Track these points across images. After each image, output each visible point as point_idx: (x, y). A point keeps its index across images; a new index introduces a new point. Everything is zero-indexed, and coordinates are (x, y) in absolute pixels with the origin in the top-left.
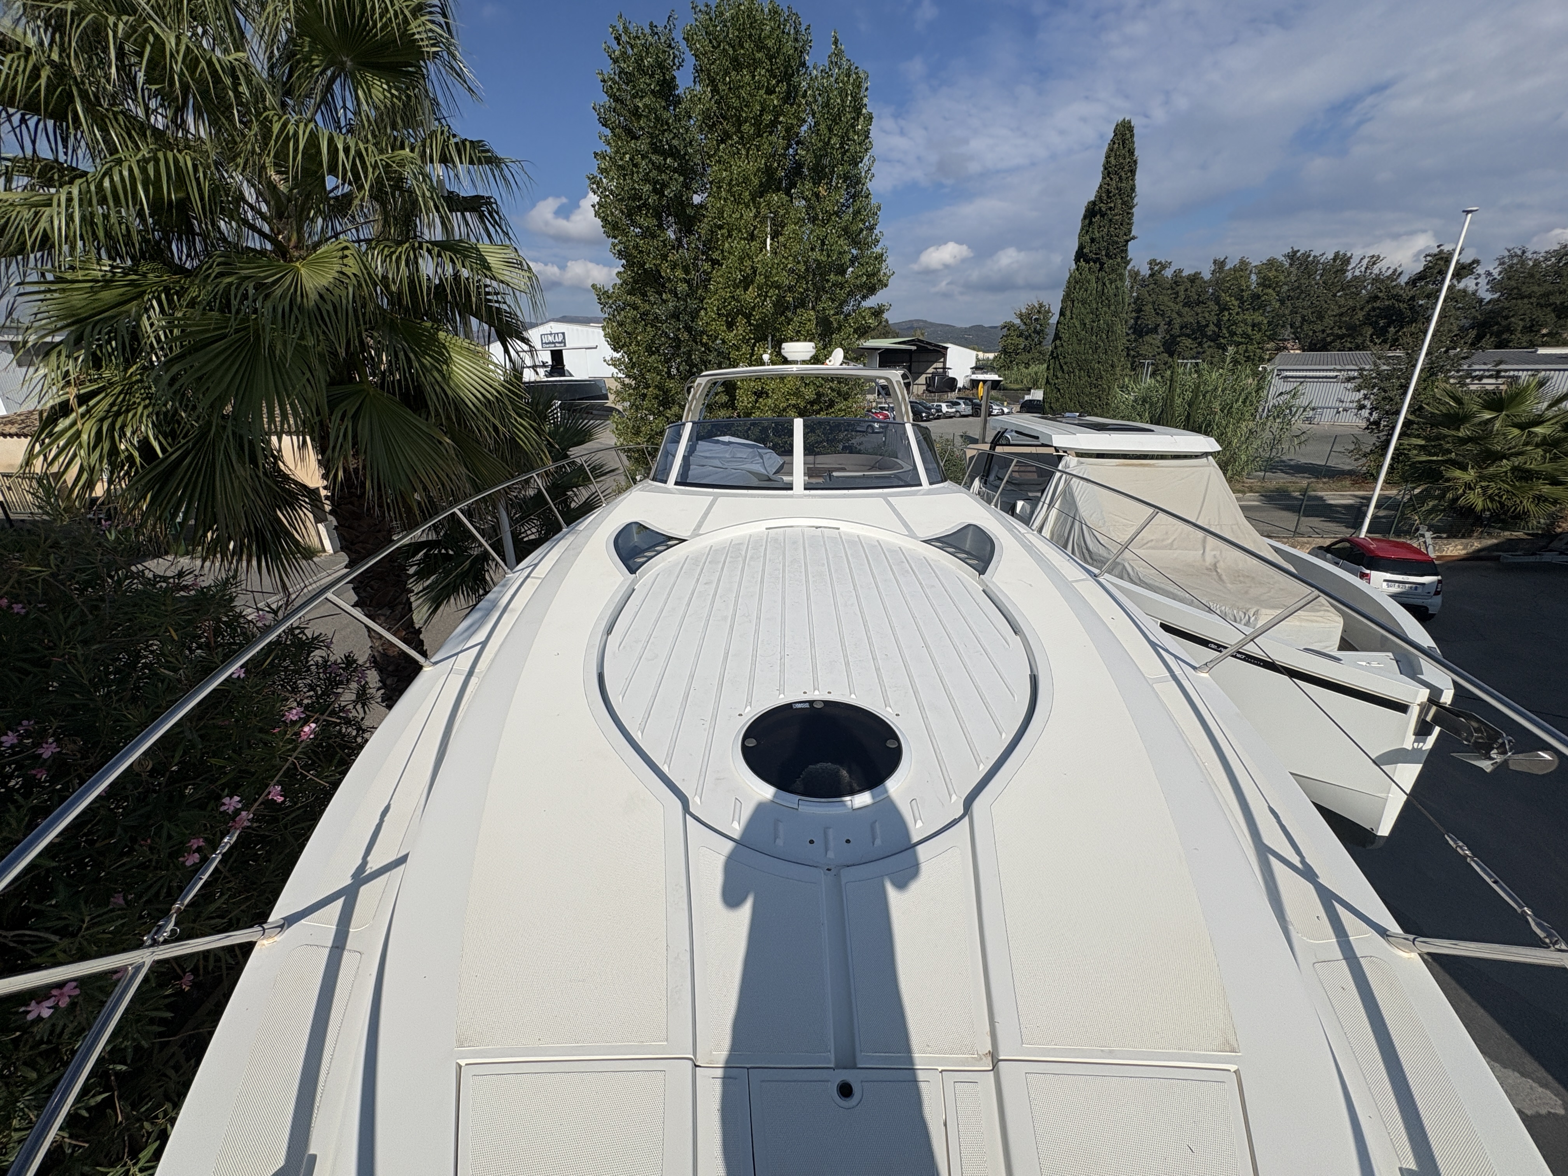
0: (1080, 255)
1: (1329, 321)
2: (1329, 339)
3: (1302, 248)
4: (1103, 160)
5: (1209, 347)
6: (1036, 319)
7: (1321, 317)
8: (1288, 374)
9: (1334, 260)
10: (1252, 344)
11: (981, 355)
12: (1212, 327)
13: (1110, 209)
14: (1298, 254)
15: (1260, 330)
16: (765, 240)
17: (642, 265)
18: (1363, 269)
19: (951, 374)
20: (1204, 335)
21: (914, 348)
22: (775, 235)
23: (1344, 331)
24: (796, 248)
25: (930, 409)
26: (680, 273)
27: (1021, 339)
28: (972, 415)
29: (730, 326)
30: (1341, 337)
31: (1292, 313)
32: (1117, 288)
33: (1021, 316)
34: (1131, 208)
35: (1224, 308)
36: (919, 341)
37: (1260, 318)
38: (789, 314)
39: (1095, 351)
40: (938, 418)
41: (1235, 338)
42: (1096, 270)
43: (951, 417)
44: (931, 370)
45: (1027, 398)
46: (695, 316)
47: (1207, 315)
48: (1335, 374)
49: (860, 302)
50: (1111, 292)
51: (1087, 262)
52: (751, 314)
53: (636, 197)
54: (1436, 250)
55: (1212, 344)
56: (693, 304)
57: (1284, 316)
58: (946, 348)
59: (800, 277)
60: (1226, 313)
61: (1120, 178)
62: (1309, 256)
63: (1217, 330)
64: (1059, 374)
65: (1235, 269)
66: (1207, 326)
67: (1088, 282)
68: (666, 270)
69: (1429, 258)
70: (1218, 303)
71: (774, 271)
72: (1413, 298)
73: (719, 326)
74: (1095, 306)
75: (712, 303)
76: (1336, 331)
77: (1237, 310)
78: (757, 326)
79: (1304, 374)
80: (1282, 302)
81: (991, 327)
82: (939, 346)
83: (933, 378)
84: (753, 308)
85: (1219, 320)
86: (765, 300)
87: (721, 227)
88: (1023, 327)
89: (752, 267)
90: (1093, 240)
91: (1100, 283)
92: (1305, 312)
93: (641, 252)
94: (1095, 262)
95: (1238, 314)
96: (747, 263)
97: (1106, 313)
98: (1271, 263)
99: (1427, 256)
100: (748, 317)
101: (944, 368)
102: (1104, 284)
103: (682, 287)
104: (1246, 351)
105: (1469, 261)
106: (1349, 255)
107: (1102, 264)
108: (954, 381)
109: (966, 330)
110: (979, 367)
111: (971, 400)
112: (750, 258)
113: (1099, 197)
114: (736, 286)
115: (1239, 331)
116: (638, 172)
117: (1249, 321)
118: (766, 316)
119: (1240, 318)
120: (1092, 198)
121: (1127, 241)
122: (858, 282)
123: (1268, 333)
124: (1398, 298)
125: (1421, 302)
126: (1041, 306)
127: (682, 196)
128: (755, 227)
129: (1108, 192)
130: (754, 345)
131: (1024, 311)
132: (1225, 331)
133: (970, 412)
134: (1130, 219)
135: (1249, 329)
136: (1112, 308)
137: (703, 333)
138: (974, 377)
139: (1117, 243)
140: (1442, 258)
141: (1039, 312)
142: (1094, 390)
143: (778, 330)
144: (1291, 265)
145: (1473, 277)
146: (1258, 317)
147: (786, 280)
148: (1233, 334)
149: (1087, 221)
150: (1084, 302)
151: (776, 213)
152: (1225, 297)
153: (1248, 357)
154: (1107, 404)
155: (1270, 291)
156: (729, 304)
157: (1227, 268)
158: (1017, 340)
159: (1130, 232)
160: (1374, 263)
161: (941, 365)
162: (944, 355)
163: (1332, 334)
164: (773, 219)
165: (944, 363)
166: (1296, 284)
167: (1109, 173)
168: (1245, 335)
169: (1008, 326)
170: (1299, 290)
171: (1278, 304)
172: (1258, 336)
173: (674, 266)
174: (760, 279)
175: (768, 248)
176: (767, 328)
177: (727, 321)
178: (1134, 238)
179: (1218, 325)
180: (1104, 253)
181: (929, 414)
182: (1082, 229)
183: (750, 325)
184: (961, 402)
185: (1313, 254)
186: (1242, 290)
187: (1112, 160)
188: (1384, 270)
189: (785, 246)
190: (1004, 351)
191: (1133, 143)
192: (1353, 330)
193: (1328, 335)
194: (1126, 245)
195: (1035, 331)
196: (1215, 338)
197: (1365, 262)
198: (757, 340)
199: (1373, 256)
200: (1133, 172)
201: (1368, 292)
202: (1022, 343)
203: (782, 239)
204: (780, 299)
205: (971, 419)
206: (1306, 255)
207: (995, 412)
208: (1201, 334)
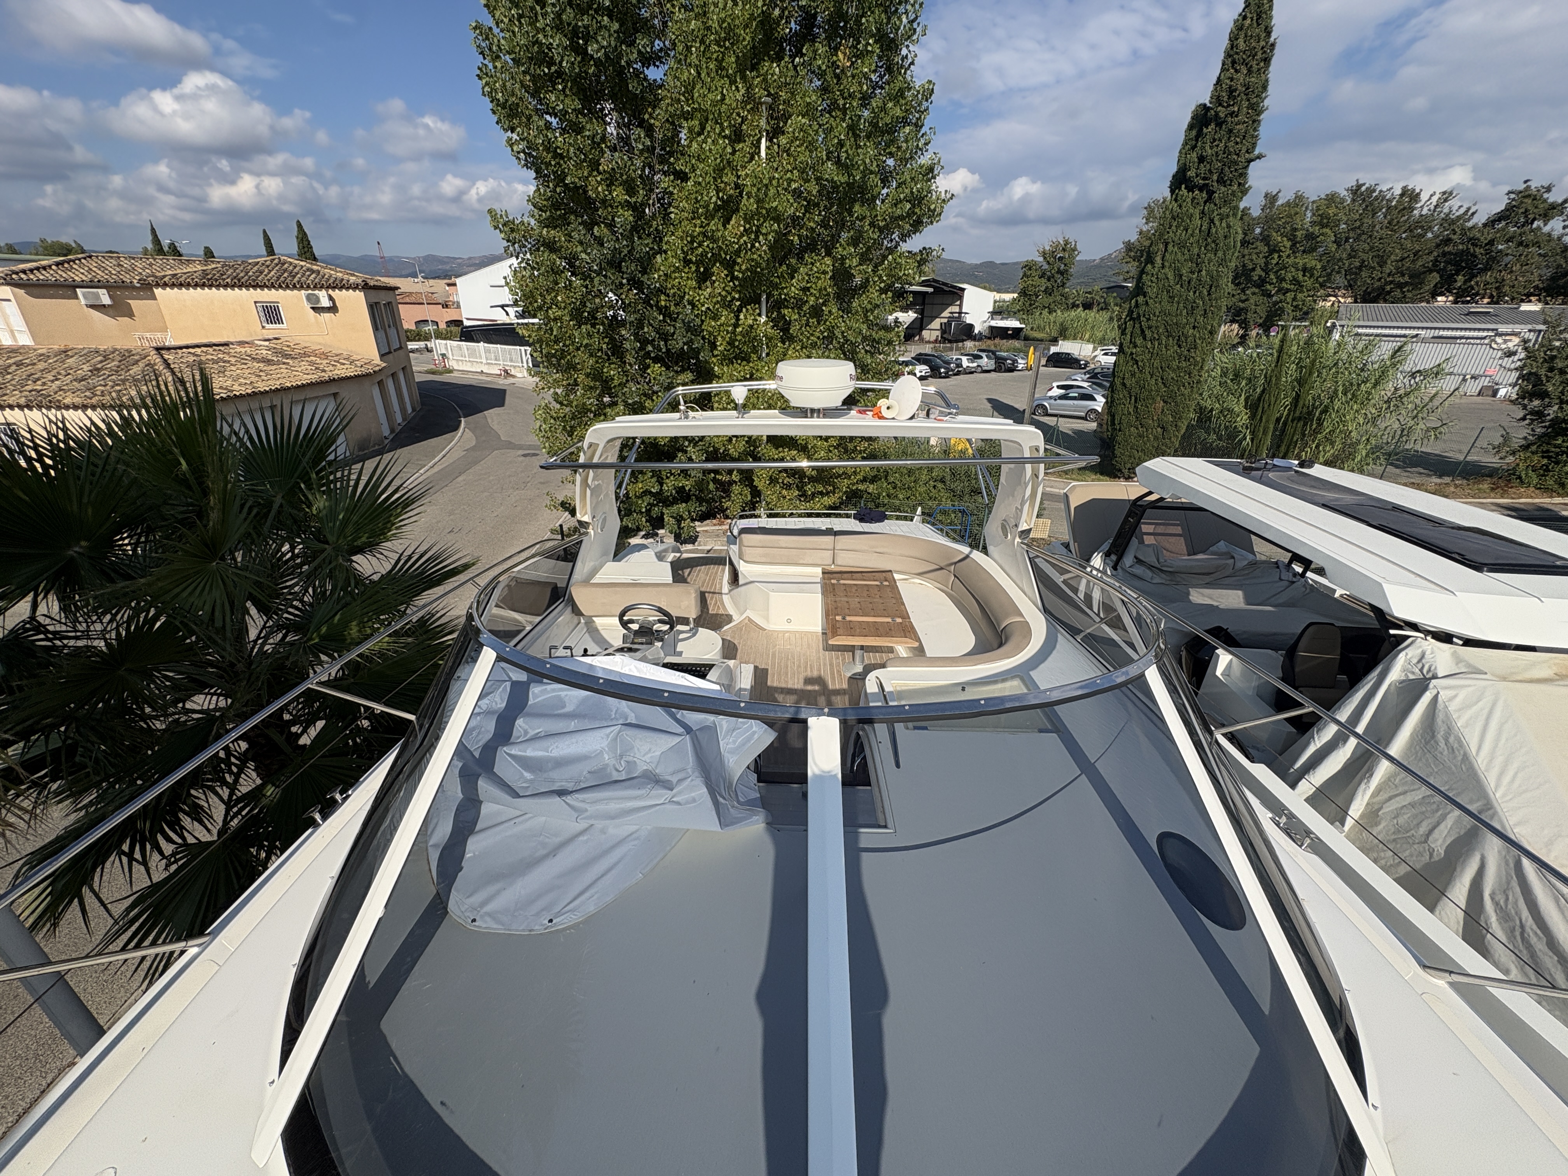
0: (1180, 180)
1: (1389, 267)
2: (1388, 288)
3: (1368, 180)
4: (1225, 43)
5: (1254, 294)
6: (1061, 259)
7: (1382, 264)
8: (1360, 331)
9: (1402, 195)
10: (1302, 292)
11: (998, 296)
12: (1258, 271)
13: (1232, 114)
14: (1363, 188)
15: (1312, 276)
16: (759, 141)
17: (560, 179)
18: (1432, 207)
19: (969, 320)
20: (1249, 279)
21: (930, 290)
22: (774, 133)
23: (1407, 278)
24: (804, 157)
25: (949, 363)
26: (619, 194)
27: (1043, 280)
28: (995, 371)
29: (704, 278)
30: (1400, 286)
31: (1350, 256)
32: (1229, 226)
33: (1044, 254)
34: (1258, 115)
35: (1274, 250)
36: (935, 281)
37: (1314, 263)
38: (793, 261)
39: (1191, 312)
40: (958, 374)
41: (1284, 285)
42: (1202, 202)
43: (972, 373)
44: (946, 314)
45: (1053, 350)
46: (646, 265)
47: (1254, 257)
48: (1415, 332)
49: (897, 244)
50: (1221, 233)
51: (1190, 189)
52: (735, 263)
53: (543, 57)
54: (1522, 187)
55: (1257, 291)
56: (643, 246)
57: (1341, 259)
58: (963, 290)
59: (810, 205)
60: (1276, 256)
61: (1250, 71)
62: (1374, 191)
63: (1263, 274)
64: (1139, 341)
65: (1288, 204)
66: (1254, 269)
67: (1191, 217)
68: (596, 188)
69: (1512, 196)
70: (1267, 244)
71: (772, 191)
72: (1491, 242)
73: (686, 281)
74: (1196, 251)
75: (674, 241)
76: (1399, 279)
77: (1288, 252)
78: (744, 279)
79: (1379, 331)
80: (1337, 242)
81: (1003, 264)
82: (955, 287)
83: (949, 324)
84: (738, 253)
85: (1266, 264)
86: (756, 239)
87: (687, 116)
88: (1046, 266)
89: (737, 186)
90: (1201, 159)
91: (1206, 220)
92: (1364, 256)
93: (556, 156)
94: (1201, 190)
95: (1288, 256)
96: (729, 178)
97: (1210, 261)
98: (1332, 199)
99: (1509, 193)
100: (730, 265)
101: (960, 313)
102: (1212, 221)
103: (625, 217)
104: (1294, 299)
105: (1560, 201)
106: (1417, 191)
107: (1211, 193)
108: (971, 327)
109: (976, 267)
110: (998, 312)
111: (994, 353)
112: (734, 169)
113: (1217, 99)
114: (710, 216)
115: (1289, 276)
116: (544, 15)
117: (1300, 266)
118: (758, 265)
119: (1291, 261)
120: (1206, 99)
121: (1250, 161)
122: (899, 212)
123: (1321, 280)
124: (1474, 241)
125: (1500, 247)
126: (1067, 243)
127: (620, 56)
128: (744, 119)
129: (1231, 91)
130: (740, 311)
131: (1047, 248)
132: (1272, 276)
133: (993, 367)
134: (1255, 130)
135: (1300, 274)
136: (1220, 254)
137: (661, 291)
138: (994, 323)
139: (1236, 163)
140: (1529, 196)
141: (1064, 250)
142: (1184, 364)
143: (776, 286)
144: (1353, 200)
145: (1561, 218)
146: (1311, 261)
147: (790, 208)
148: (1281, 280)
149: (1194, 133)
150: (1182, 245)
151: (775, 97)
152: (1277, 237)
153: (1296, 307)
154: (1199, 382)
155: (1327, 230)
156: (700, 245)
157: (1280, 202)
158: (1037, 281)
159: (1254, 145)
160: (1446, 200)
161: (956, 309)
162: (961, 298)
163: (1391, 282)
164: (770, 107)
165: (961, 306)
166: (1358, 224)
167: (1234, 62)
168: (1295, 281)
169: (1029, 266)
170: (1358, 230)
171: (1335, 246)
172: (1309, 283)
173: (611, 180)
174: (748, 204)
175: (763, 154)
176: (760, 283)
177: (698, 270)
178: (1259, 157)
179: (1266, 271)
180: (1215, 177)
181: (948, 370)
182: (1185, 143)
183: (734, 278)
184: (984, 355)
185: (1379, 189)
186: (1296, 230)
187: (1241, 41)
188: (1454, 209)
189: (787, 151)
190: (1023, 293)
191: (1271, 18)
192: (1417, 279)
193: (1386, 283)
194: (1247, 167)
195: (1059, 272)
196: (1261, 284)
197: (1434, 200)
198: (745, 303)
199: (1444, 193)
200: (1267, 61)
201: (1436, 237)
202: (1044, 284)
203: (783, 140)
204: (781, 236)
205: (993, 374)
206: (1370, 190)
207: (1020, 367)
208: (1246, 279)
